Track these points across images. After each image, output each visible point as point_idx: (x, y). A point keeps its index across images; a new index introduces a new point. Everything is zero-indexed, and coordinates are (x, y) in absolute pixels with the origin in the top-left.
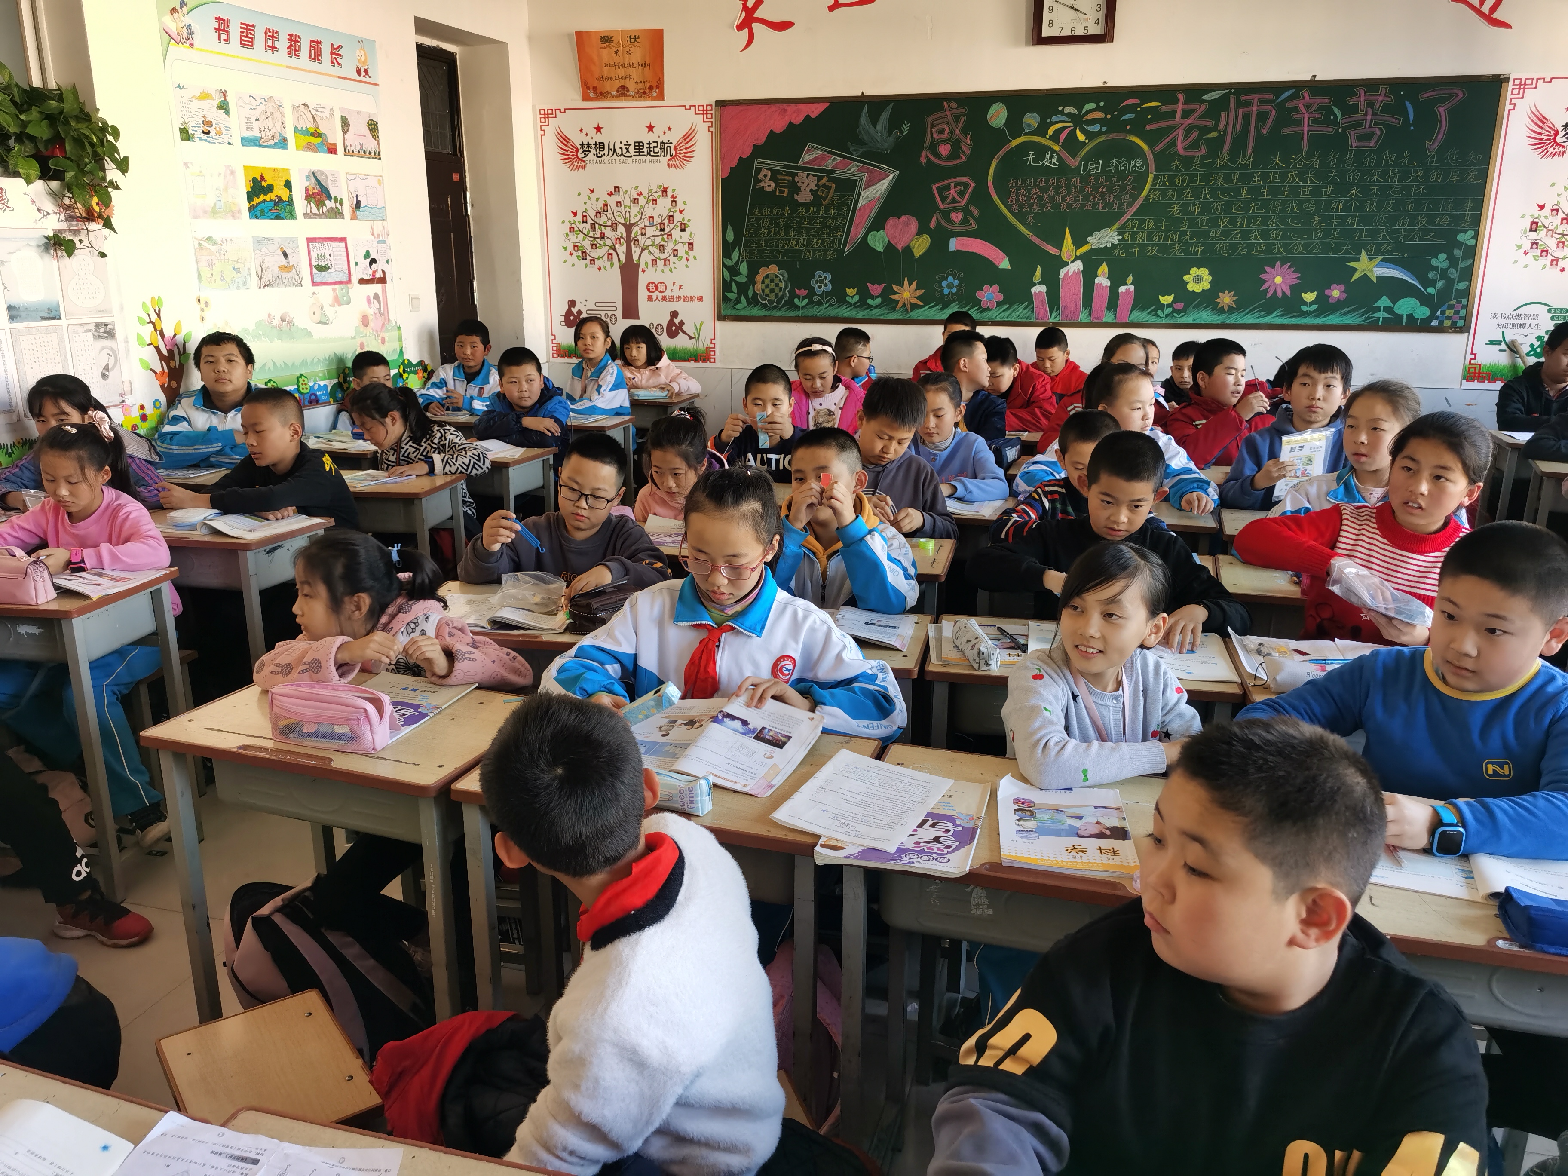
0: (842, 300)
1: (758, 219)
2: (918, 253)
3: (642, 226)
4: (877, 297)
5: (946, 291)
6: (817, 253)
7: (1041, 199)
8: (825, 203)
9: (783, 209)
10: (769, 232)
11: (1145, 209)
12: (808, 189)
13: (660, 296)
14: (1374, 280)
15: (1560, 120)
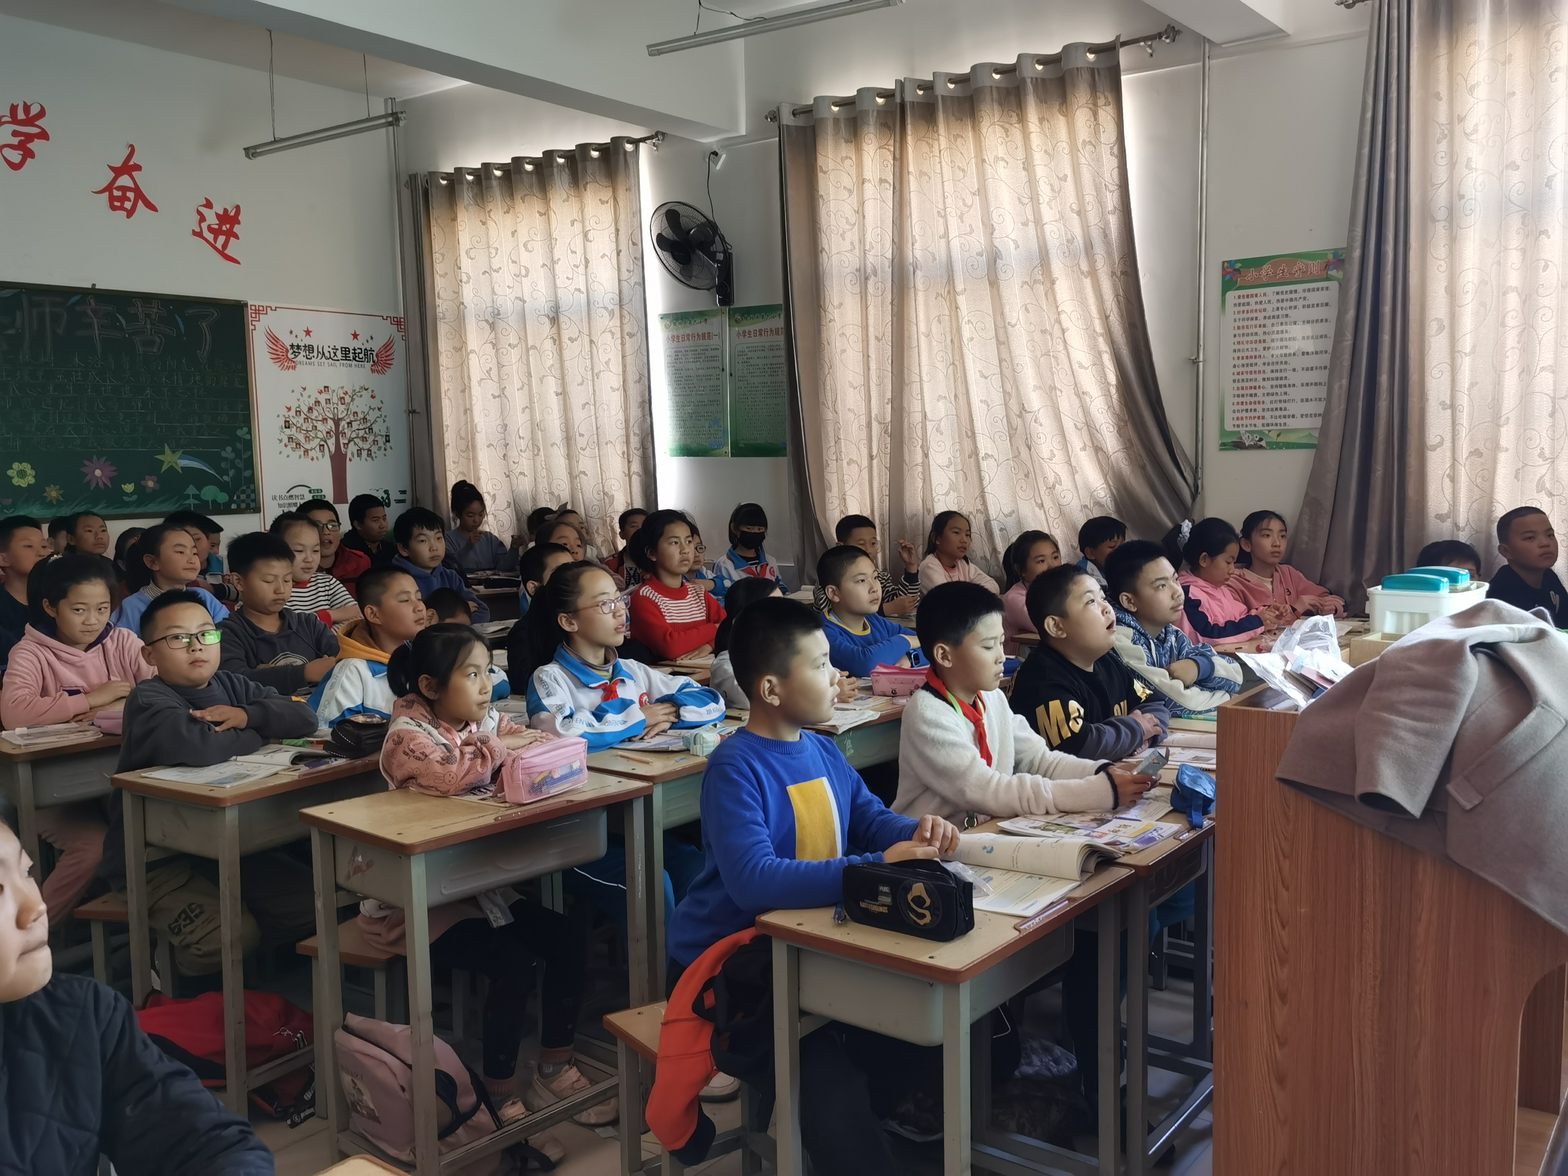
14: (180, 471)
15: (287, 341)
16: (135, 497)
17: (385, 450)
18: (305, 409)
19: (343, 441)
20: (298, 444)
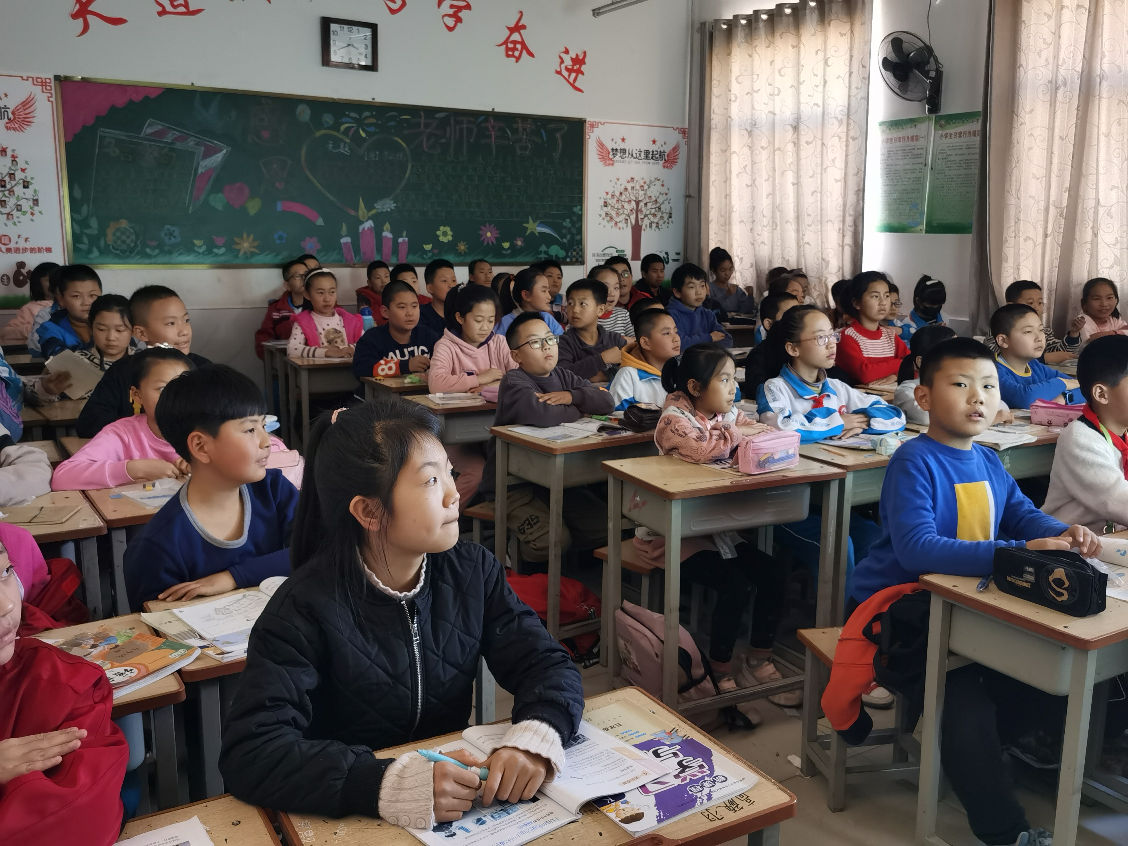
0: (190, 249)
1: (105, 180)
2: (252, 212)
4: (221, 247)
5: (278, 242)
7: (340, 175)
10: (117, 192)
11: (408, 187)
12: (151, 156)
13: (4, 247)
14: (537, 234)
15: (610, 146)
16: (509, 252)
17: (668, 223)
18: (617, 194)
19: (641, 216)
20: (611, 218)
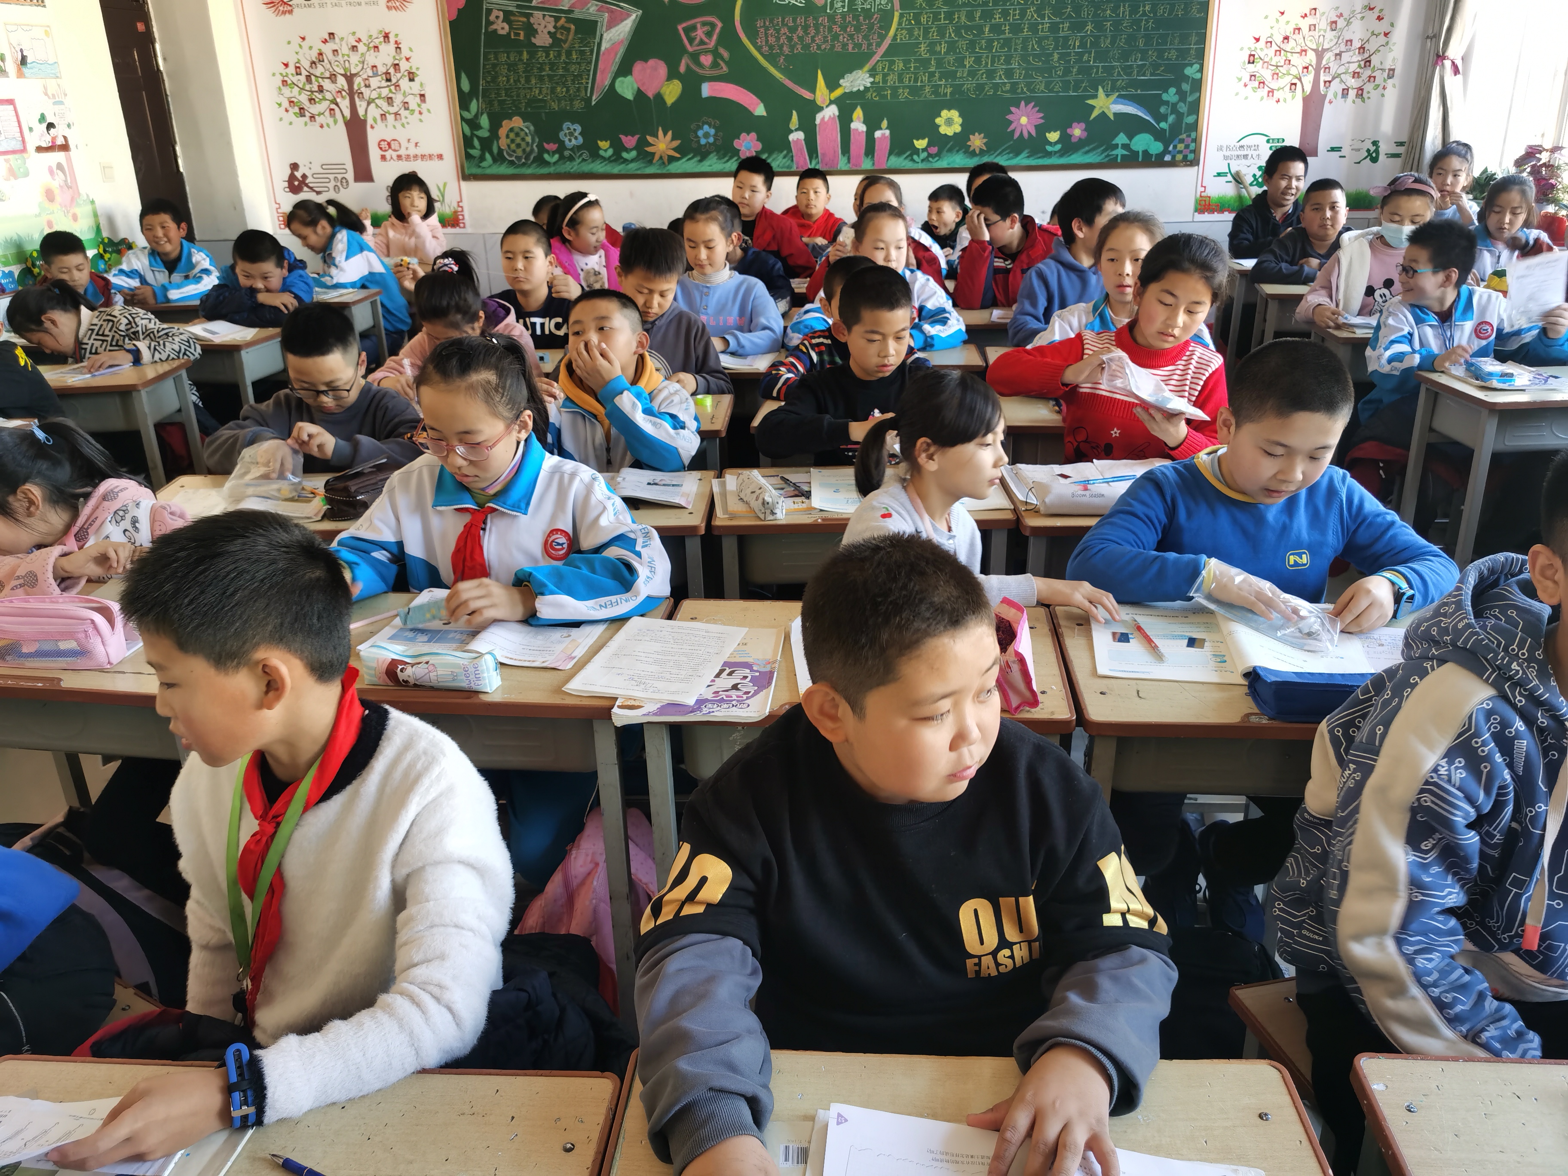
0: (595, 154)
1: (494, 66)
2: (670, 99)
3: (365, 76)
4: (632, 150)
5: (703, 141)
6: (563, 103)
7: (790, 39)
8: (566, 46)
9: (521, 53)
10: (508, 81)
11: (894, 50)
12: (546, 31)
13: (394, 154)
14: (1112, 117)
16: (1058, 147)
17: (1384, 88)
18: (1278, 39)
20: (1262, 83)
